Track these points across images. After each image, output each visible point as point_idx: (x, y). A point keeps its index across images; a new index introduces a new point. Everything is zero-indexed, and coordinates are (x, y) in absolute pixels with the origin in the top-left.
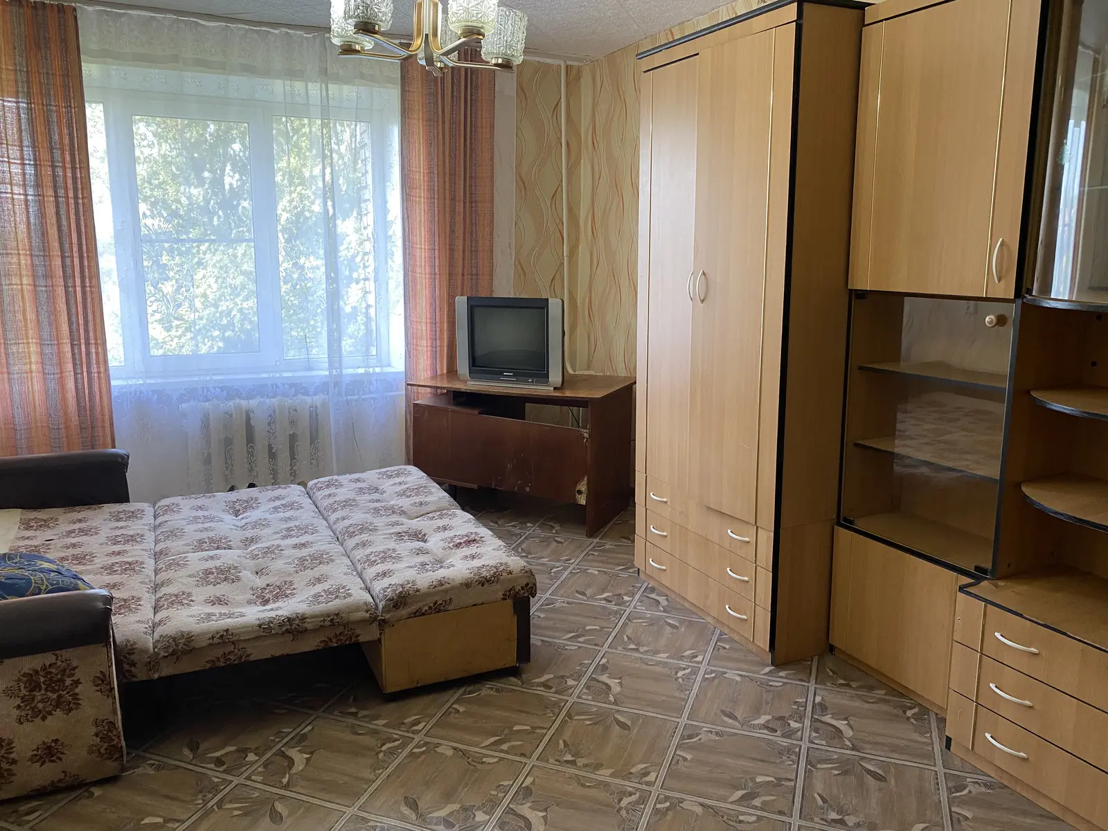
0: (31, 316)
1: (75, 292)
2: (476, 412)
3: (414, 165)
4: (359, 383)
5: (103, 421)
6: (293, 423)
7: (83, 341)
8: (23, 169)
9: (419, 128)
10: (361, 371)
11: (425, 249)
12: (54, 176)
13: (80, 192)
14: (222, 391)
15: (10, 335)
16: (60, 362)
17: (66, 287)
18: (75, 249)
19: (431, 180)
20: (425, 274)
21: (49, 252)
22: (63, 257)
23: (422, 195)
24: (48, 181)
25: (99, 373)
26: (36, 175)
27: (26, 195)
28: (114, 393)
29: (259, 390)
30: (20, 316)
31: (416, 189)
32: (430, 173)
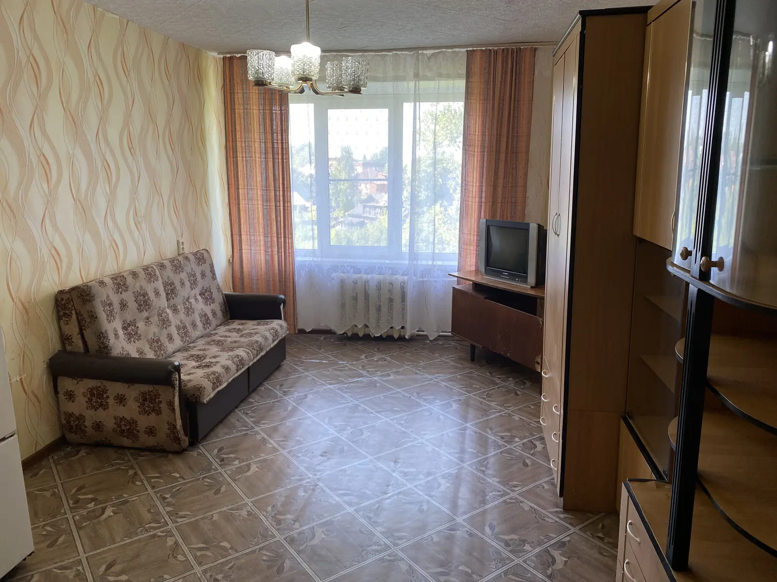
0: (261, 221)
1: (280, 209)
2: (483, 297)
3: (472, 131)
4: (428, 271)
5: (289, 279)
6: (390, 291)
7: (282, 235)
8: (260, 144)
9: (477, 106)
10: (430, 263)
11: (476, 186)
12: (273, 147)
13: (285, 155)
14: (351, 269)
15: (252, 231)
16: (272, 246)
17: (276, 206)
18: (281, 186)
19: (483, 141)
20: (475, 202)
21: (269, 188)
22: (275, 191)
23: (476, 150)
24: (270, 150)
25: (289, 253)
26: (265, 147)
27: (261, 158)
28: (297, 264)
29: (370, 270)
30: (256, 221)
31: (472, 146)
32: (483, 135)
